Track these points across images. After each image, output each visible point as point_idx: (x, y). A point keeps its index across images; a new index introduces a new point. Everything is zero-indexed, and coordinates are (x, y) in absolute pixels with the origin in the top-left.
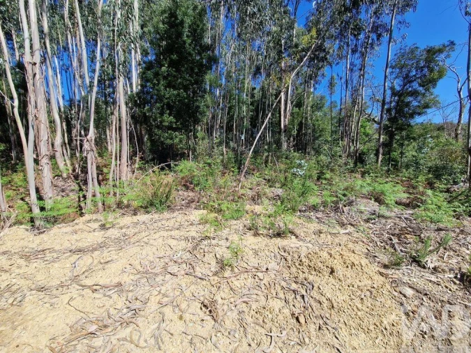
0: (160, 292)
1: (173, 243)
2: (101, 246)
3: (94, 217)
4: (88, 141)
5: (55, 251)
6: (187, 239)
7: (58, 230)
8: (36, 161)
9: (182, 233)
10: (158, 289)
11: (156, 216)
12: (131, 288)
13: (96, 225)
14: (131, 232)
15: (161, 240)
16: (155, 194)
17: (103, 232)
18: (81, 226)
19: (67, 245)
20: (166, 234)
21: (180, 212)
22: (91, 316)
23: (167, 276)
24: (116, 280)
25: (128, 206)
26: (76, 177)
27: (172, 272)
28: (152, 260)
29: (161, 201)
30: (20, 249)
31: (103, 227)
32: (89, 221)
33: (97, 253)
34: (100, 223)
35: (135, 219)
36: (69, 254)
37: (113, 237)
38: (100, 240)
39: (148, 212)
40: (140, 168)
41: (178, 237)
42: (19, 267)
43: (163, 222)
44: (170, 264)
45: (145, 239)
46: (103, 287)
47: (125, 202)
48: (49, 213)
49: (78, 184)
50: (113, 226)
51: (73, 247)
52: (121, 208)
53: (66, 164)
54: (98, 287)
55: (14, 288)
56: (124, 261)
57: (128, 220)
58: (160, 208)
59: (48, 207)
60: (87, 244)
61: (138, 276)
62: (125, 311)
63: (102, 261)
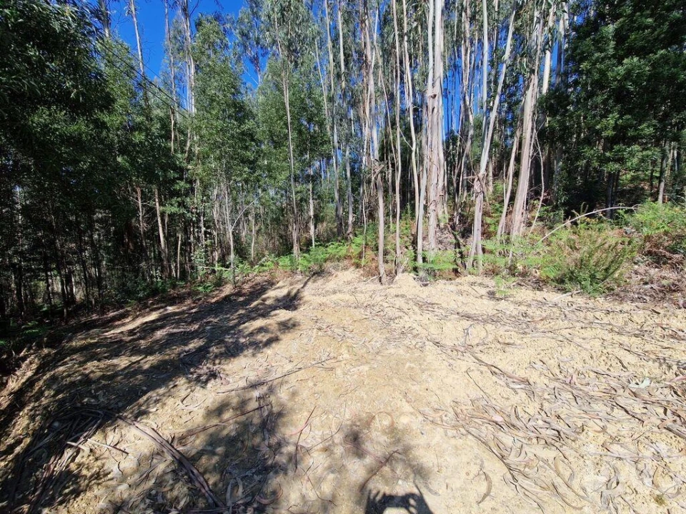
0: (604, 429)
1: (629, 358)
2: (494, 320)
3: (479, 279)
4: (479, 179)
5: (443, 309)
6: (662, 361)
7: (443, 286)
8: (426, 208)
9: (648, 347)
10: (601, 424)
11: (580, 301)
12: (546, 396)
13: (483, 291)
14: (536, 313)
15: (597, 343)
16: (582, 264)
17: (493, 302)
18: (466, 287)
19: (453, 305)
20: (608, 337)
21: (640, 305)
22: (494, 402)
23: (616, 410)
24: (521, 373)
25: (524, 274)
26: (453, 228)
27: (628, 409)
28: (582, 370)
29: (593, 277)
30: (413, 297)
31: (492, 295)
32: (473, 284)
33: (490, 327)
34: (488, 289)
35: (540, 295)
36: (457, 316)
37: (508, 313)
38: (491, 312)
39: (564, 291)
40: (541, 219)
41: (640, 352)
42: (415, 313)
43: (598, 314)
44: (620, 392)
45: (565, 332)
46: (503, 374)
47: (520, 268)
48: (431, 266)
49: (455, 236)
50: (505, 298)
51: (460, 311)
52: (514, 275)
53: (444, 212)
54: (497, 371)
55: (415, 332)
56: (532, 351)
57: (526, 294)
58: (590, 288)
59: (430, 259)
60: (475, 312)
61: (557, 385)
62: (540, 423)
63: (500, 340)
